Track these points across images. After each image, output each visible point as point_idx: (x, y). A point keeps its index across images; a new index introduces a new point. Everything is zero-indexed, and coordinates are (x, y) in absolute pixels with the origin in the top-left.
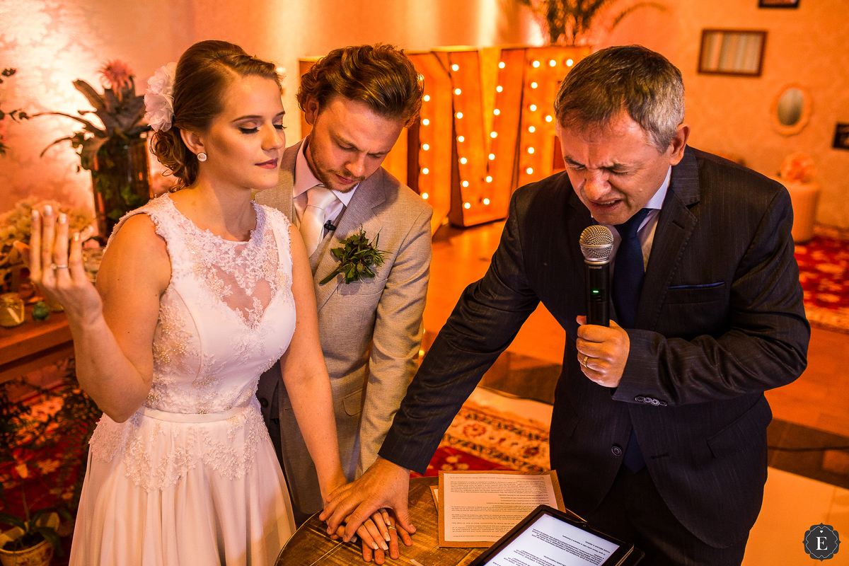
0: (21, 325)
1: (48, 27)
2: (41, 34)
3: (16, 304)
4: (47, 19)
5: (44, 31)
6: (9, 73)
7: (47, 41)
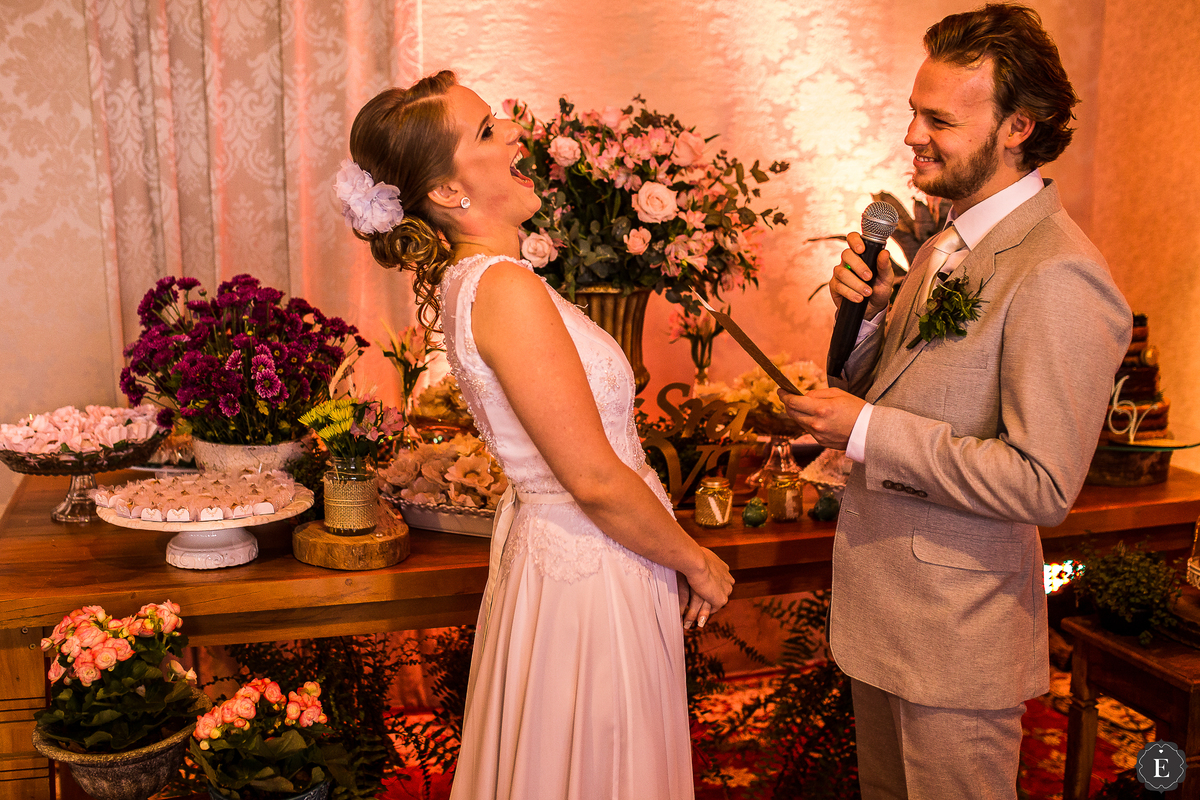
0: (724, 526)
1: (864, 132)
2: (852, 141)
3: (720, 493)
4: (864, 120)
5: (857, 138)
6: (778, 168)
7: (859, 152)
